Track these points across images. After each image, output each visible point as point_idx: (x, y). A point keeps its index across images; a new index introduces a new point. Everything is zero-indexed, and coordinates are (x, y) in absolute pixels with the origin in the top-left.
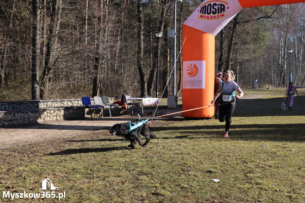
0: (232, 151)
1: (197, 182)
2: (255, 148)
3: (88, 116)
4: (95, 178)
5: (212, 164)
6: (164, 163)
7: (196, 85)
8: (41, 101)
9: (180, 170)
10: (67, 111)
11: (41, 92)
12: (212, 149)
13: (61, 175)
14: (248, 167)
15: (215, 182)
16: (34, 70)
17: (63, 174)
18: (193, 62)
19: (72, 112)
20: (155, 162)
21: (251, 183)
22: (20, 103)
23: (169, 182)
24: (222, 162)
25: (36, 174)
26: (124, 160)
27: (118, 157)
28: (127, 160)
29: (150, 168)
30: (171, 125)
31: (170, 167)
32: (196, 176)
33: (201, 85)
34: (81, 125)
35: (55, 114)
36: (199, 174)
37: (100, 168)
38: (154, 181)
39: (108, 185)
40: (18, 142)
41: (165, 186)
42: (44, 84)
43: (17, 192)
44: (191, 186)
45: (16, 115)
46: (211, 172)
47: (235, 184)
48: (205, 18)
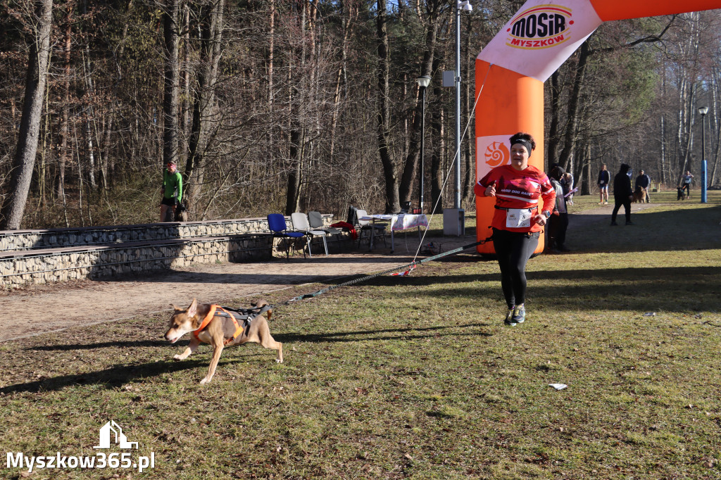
0: (587, 323)
1: (519, 388)
2: (636, 319)
3: (280, 253)
4: (307, 382)
5: (547, 352)
6: (447, 351)
8: (184, 223)
9: (480, 364)
10: (238, 243)
12: (545, 321)
13: (239, 375)
14: (624, 358)
15: (557, 390)
17: (241, 373)
18: (499, 139)
19: (248, 246)
20: (428, 348)
21: (633, 392)
22: (144, 228)
23: (461, 390)
24: (567, 348)
25: (189, 374)
26: (363, 345)
28: (369, 345)
29: (418, 361)
30: (454, 272)
31: (461, 358)
32: (514, 377)
35: (215, 249)
36: (520, 372)
37: (316, 362)
38: (431, 388)
39: (336, 396)
40: (145, 308)
41: (454, 396)
42: (189, 188)
43: (154, 408)
44: (507, 398)
45: (138, 252)
46: (546, 369)
47: (599, 394)
48: (522, 45)
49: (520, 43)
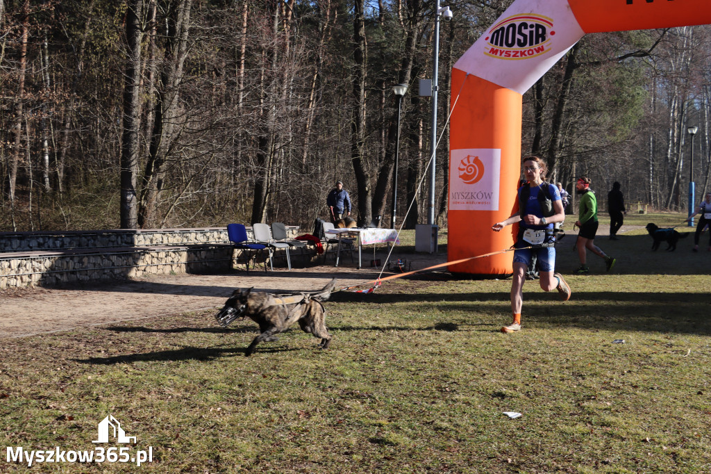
0: (552, 349)
1: (471, 416)
2: (605, 346)
3: (240, 266)
4: (247, 403)
5: (506, 378)
6: (401, 374)
7: (479, 203)
8: (139, 231)
9: (434, 389)
10: (195, 254)
11: (140, 211)
12: (509, 345)
13: (176, 394)
14: (586, 387)
15: (511, 419)
16: (126, 163)
17: (178, 392)
18: (474, 152)
19: (205, 257)
20: (382, 370)
21: (590, 423)
22: (94, 235)
23: (409, 416)
24: (528, 374)
25: (122, 392)
26: (313, 366)
27: (300, 358)
28: (319, 365)
29: (369, 383)
30: (421, 291)
31: (414, 382)
32: (468, 404)
33: (490, 203)
34: (223, 285)
35: (169, 259)
36: (475, 399)
37: (261, 382)
38: (377, 412)
39: (276, 419)
40: (86, 320)
41: (400, 423)
42: (147, 194)
43: (79, 428)
44: (457, 425)
45: (85, 260)
46: (502, 396)
47: (554, 424)
48: (501, 55)
49: (499, 53)
